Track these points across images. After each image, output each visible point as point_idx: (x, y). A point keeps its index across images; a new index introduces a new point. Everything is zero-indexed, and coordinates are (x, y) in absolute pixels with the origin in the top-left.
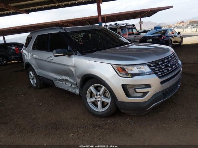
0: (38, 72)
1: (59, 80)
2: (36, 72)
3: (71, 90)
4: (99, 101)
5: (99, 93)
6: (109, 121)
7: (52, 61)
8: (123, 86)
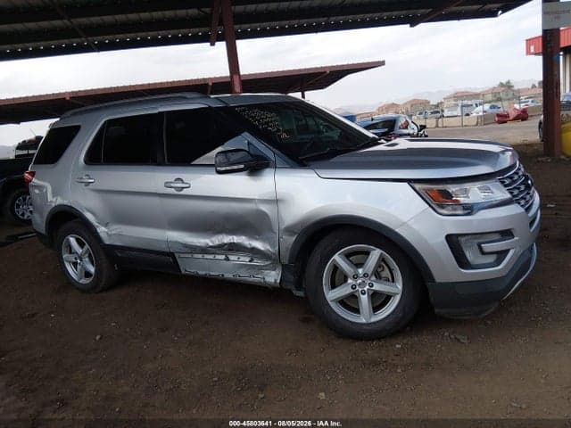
0: (110, 236)
1: (205, 250)
2: (102, 235)
3: (245, 276)
4: (364, 294)
5: (360, 271)
6: (398, 346)
7: (185, 192)
8: (449, 238)
